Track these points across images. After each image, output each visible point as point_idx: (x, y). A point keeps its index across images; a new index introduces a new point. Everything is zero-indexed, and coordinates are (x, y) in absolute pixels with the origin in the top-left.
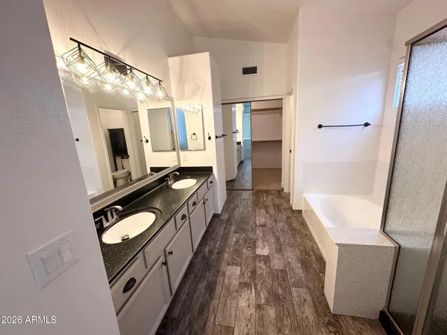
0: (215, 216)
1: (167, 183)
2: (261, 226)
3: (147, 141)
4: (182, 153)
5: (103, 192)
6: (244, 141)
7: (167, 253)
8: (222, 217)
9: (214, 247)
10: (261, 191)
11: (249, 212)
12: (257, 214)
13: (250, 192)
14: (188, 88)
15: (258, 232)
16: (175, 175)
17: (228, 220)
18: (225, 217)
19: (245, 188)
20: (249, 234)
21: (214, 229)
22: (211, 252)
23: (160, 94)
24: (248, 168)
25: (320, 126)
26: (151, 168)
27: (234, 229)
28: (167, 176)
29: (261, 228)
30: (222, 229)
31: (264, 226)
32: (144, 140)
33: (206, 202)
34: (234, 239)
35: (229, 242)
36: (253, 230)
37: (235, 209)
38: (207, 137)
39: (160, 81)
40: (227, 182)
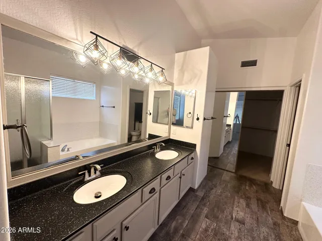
0: (191, 190)
1: (154, 151)
2: (237, 220)
3: (150, 114)
4: (173, 128)
5: (119, 144)
6: (235, 125)
7: (124, 227)
8: (197, 194)
9: (181, 224)
10: (245, 177)
11: (226, 197)
12: (236, 203)
13: (233, 174)
14: (187, 76)
15: (233, 228)
16: (162, 145)
17: (203, 199)
18: (201, 194)
19: (227, 169)
20: (222, 225)
21: (187, 204)
22: (176, 230)
23: (161, 79)
24: (235, 149)
25: (114, 107)
26: (149, 134)
27: (206, 212)
28: (155, 144)
29: (237, 224)
30: (194, 207)
31: (242, 222)
32: (149, 113)
33: (182, 177)
34: (204, 226)
35: (197, 227)
36: (228, 223)
37: (212, 189)
38: (196, 117)
39: (163, 69)
40: (210, 158)
